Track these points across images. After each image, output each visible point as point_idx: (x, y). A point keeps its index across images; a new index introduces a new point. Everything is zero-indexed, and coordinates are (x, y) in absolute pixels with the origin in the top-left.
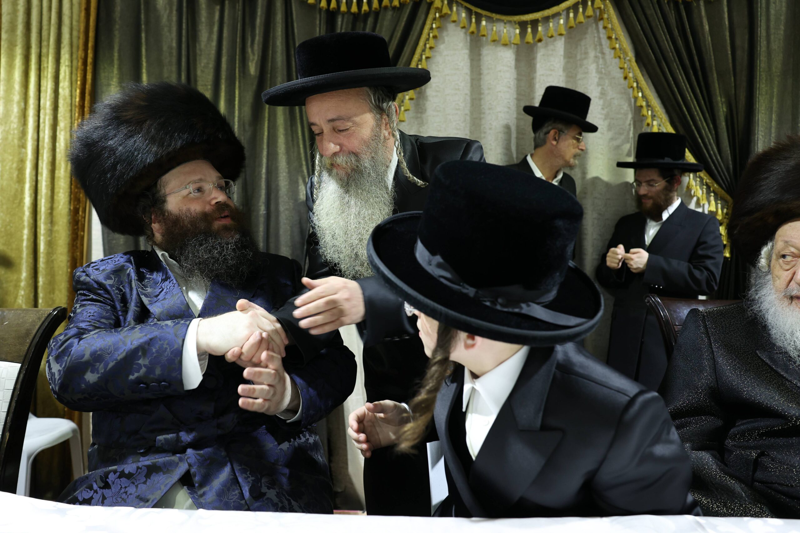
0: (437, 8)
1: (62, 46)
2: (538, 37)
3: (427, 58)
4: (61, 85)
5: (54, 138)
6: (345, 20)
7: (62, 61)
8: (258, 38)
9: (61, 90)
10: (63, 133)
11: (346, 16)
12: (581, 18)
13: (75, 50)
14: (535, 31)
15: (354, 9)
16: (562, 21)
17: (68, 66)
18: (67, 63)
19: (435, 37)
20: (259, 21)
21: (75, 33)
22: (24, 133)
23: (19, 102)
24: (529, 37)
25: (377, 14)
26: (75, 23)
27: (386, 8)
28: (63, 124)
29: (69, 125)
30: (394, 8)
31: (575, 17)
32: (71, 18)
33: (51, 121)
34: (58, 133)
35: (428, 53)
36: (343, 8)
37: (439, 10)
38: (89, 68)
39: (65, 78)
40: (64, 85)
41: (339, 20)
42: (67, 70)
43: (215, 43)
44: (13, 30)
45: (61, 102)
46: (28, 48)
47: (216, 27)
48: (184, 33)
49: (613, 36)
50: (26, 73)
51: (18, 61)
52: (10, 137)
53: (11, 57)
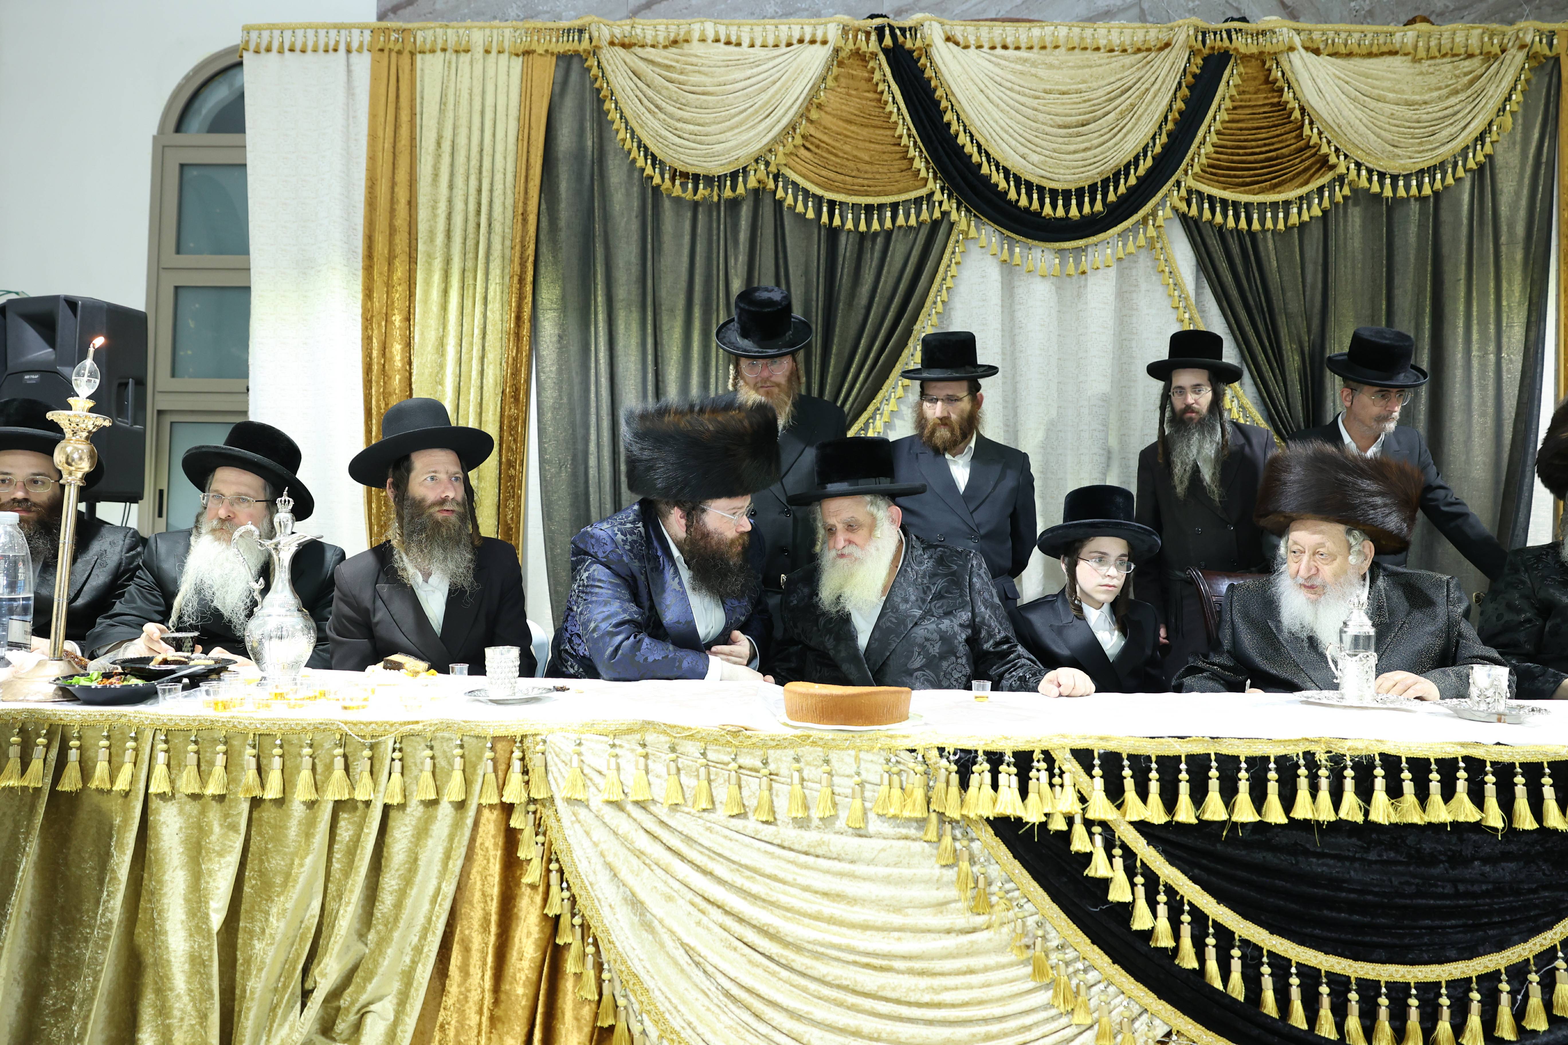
0: (962, 232)
1: (491, 258)
2: (1080, 270)
3: (948, 289)
4: (490, 307)
5: (482, 373)
6: (851, 240)
7: (492, 278)
8: (742, 258)
9: (490, 315)
10: (491, 367)
11: (851, 236)
12: (1131, 247)
13: (507, 261)
14: (1077, 263)
15: (863, 227)
16: (1109, 251)
17: (499, 284)
18: (499, 280)
19: (957, 263)
20: (743, 236)
21: (508, 243)
22: (442, 366)
23: (437, 329)
24: (1071, 267)
25: (889, 234)
26: (507, 230)
27: (900, 227)
28: (492, 356)
29: (498, 357)
30: (911, 228)
31: (1125, 245)
32: (503, 224)
33: (480, 352)
34: (486, 367)
35: (949, 282)
36: (849, 225)
37: (966, 233)
38: (529, 288)
39: (495, 298)
40: (494, 307)
41: (843, 239)
42: (498, 289)
43: (685, 259)
44: (431, 239)
45: (489, 328)
46: (448, 261)
47: (687, 239)
48: (649, 247)
49: (1167, 269)
50: (445, 292)
51: (437, 277)
52: (427, 371)
53: (429, 272)
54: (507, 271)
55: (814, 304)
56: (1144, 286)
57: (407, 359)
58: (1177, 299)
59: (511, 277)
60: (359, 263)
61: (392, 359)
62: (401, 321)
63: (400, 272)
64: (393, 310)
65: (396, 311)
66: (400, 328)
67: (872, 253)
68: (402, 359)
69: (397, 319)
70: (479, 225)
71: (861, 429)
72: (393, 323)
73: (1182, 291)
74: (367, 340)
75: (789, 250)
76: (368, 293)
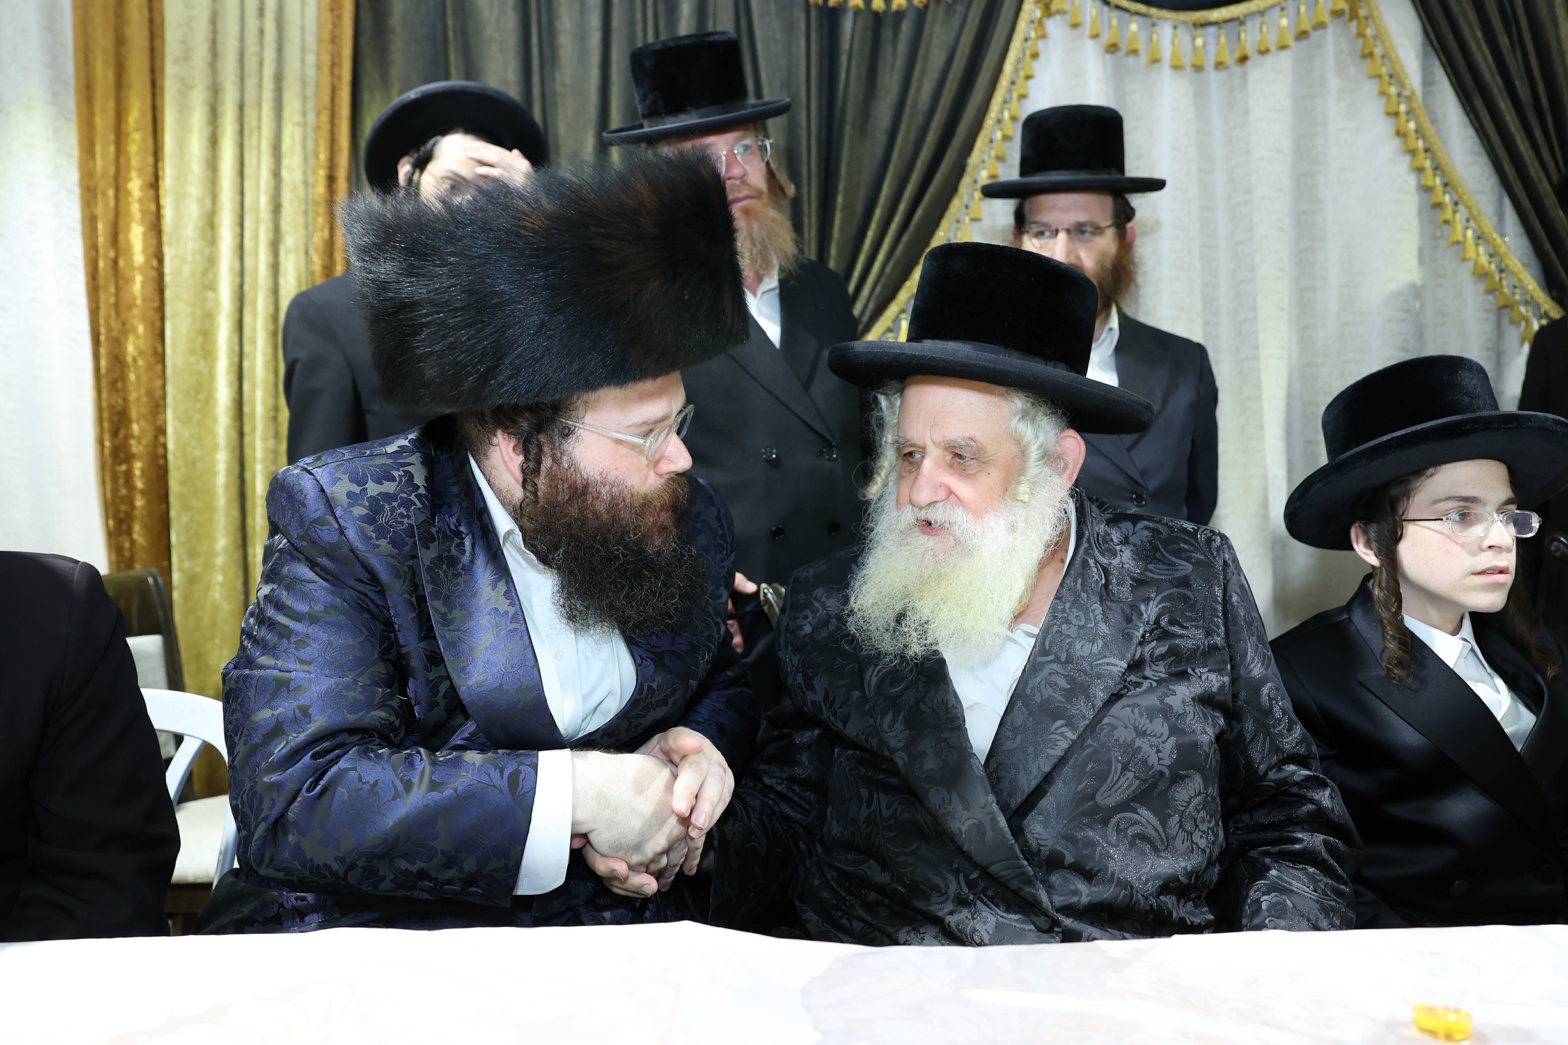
1: (286, 84)
2: (1237, 55)
3: (1021, 97)
4: (285, 162)
5: (275, 268)
6: (860, 24)
7: (286, 115)
9: (285, 173)
10: (292, 258)
11: (860, 17)
12: (1321, 13)
13: (310, 90)
14: (1235, 39)
16: (1284, 22)
17: (298, 124)
18: (297, 118)
19: (1035, 54)
21: (311, 59)
22: (212, 261)
23: (201, 200)
24: (1223, 53)
26: (309, 39)
28: (291, 240)
29: (302, 242)
30: (956, 1)
32: (303, 28)
33: (271, 235)
34: (282, 258)
35: (1021, 89)
36: (856, 1)
38: (343, 127)
39: (292, 147)
40: (292, 162)
41: (847, 25)
42: (298, 132)
43: (594, 73)
44: (186, 57)
45: (287, 197)
46: (215, 90)
47: (595, 38)
48: (535, 51)
49: (1378, 51)
50: (214, 141)
51: (198, 118)
52: (187, 270)
53: (184, 110)
54: (311, 103)
55: (804, 133)
56: (1334, 83)
57: (152, 249)
58: (1394, 99)
59: (319, 114)
60: (70, 102)
61: (129, 249)
62: (142, 189)
63: (136, 112)
64: (128, 171)
65: (134, 174)
66: (141, 201)
67: (895, 48)
68: (145, 250)
69: (135, 186)
70: (262, 31)
71: (889, 330)
72: (128, 193)
73: (1402, 85)
74: (90, 221)
75: (760, 46)
76: (88, 148)
